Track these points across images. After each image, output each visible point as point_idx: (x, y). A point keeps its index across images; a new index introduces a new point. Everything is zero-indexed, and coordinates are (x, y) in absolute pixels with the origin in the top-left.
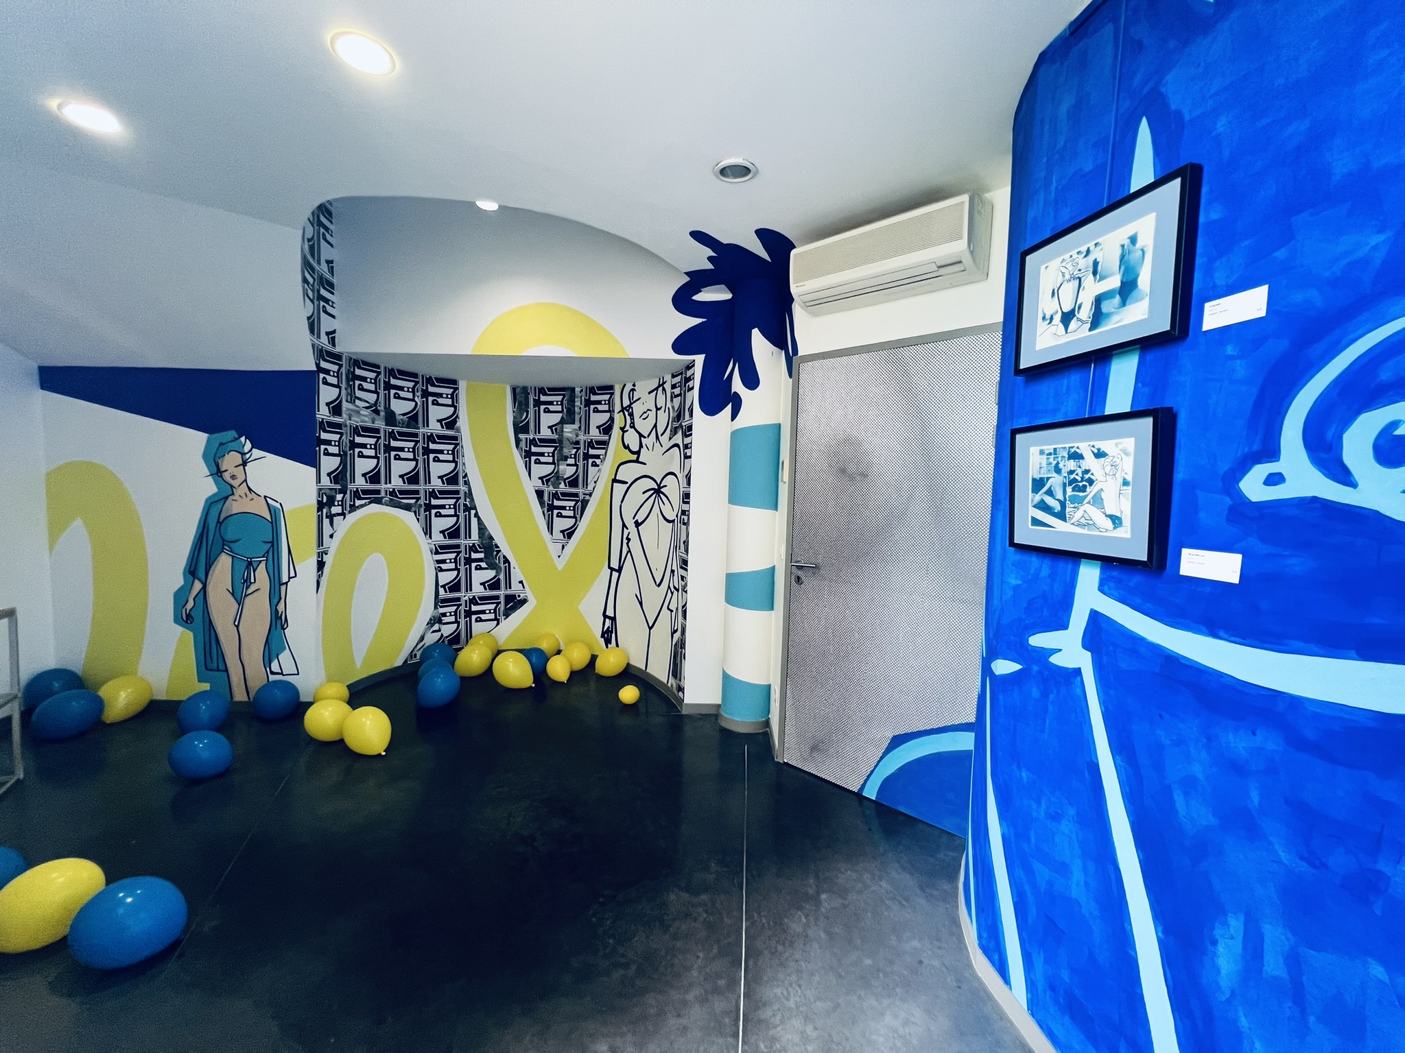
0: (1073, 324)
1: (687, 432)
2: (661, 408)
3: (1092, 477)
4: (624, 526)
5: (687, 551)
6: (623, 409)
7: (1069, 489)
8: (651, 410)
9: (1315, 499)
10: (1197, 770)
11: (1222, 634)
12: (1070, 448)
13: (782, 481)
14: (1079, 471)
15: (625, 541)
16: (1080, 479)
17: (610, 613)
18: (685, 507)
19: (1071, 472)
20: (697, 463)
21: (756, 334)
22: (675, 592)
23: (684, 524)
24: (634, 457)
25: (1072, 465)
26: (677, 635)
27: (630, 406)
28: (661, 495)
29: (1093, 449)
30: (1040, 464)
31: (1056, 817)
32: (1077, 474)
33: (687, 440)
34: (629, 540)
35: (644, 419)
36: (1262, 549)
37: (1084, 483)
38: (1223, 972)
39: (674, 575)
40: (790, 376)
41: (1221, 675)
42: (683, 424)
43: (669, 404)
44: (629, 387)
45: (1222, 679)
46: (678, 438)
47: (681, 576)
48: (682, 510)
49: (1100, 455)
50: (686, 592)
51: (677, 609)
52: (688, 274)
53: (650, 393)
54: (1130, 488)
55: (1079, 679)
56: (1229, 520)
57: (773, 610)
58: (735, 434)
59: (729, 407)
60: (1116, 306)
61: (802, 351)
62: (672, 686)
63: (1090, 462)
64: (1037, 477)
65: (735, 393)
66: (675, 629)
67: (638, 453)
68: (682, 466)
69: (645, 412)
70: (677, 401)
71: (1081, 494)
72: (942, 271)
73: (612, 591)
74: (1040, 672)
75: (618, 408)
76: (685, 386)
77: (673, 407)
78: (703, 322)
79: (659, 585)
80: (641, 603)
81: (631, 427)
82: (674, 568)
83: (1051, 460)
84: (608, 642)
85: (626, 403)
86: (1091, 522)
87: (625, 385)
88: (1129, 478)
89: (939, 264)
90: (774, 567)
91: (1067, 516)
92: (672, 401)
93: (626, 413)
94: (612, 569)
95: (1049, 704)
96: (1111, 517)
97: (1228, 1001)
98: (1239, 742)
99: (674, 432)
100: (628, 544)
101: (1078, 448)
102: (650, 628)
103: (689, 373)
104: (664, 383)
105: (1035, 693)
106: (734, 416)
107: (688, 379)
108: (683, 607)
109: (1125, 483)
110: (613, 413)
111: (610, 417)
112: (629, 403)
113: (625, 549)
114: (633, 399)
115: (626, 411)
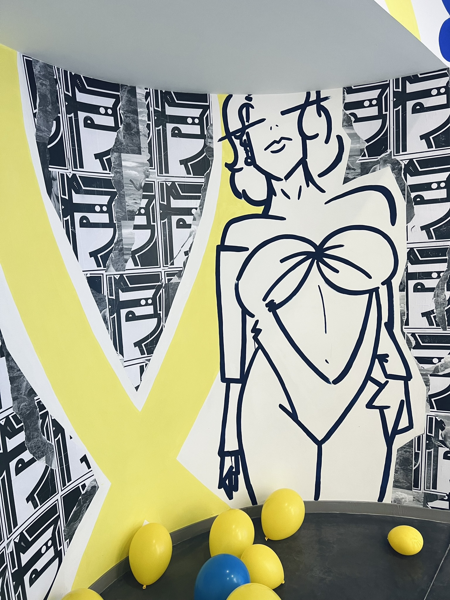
4: (245, 313)
6: (229, 135)
8: (291, 139)
15: (250, 335)
17: (231, 446)
24: (260, 210)
27: (243, 130)
34: (256, 331)
35: (272, 152)
42: (401, 158)
44: (239, 100)
67: (267, 203)
69: (278, 142)
73: (232, 413)
76: (399, 104)
80: (293, 415)
81: (247, 163)
85: (235, 125)
92: (348, 125)
93: (237, 142)
94: (228, 382)
100: (255, 339)
102: (320, 444)
104: (321, 100)
110: (209, 140)
111: (205, 145)
112: (240, 126)
113: (251, 346)
114: (248, 121)
115: (236, 138)
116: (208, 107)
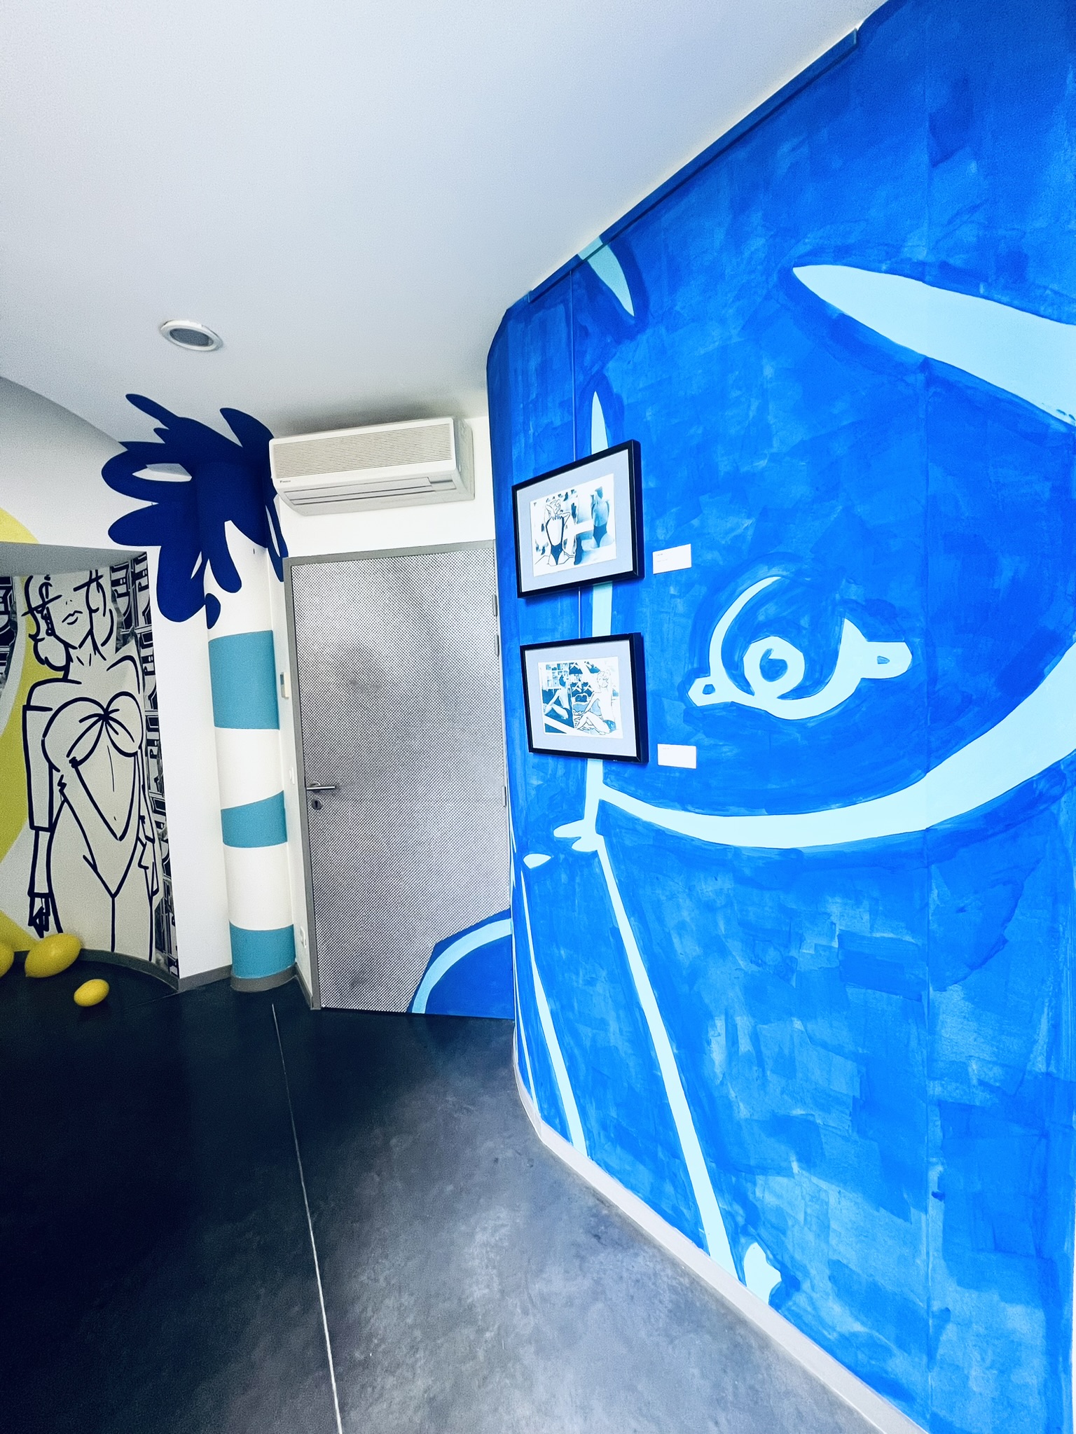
0: (562, 557)
1: (146, 640)
2: (98, 609)
3: (590, 689)
4: (52, 767)
5: (161, 789)
6: (31, 611)
7: (573, 699)
8: (81, 613)
9: (733, 704)
10: (686, 915)
11: (690, 808)
12: (570, 664)
13: (283, 696)
14: (580, 684)
15: (56, 788)
16: (581, 691)
17: (41, 887)
18: (152, 736)
19: (574, 685)
20: (163, 680)
21: (229, 526)
22: (149, 844)
23: (153, 756)
24: (60, 675)
25: (573, 678)
26: (157, 899)
27: (44, 605)
28: (111, 722)
29: (588, 665)
30: (548, 678)
31: (591, 982)
32: (578, 687)
33: (144, 652)
34: (62, 785)
35: (69, 624)
36: (707, 741)
37: (584, 694)
38: (717, 1063)
39: (143, 822)
40: (281, 578)
41: (693, 839)
42: (137, 631)
43: (110, 605)
44: (38, 581)
45: (694, 843)
46: (131, 649)
47: (156, 822)
48: (148, 740)
49: (593, 670)
50: (167, 841)
51: (154, 864)
52: (124, 444)
53: (76, 589)
54: (618, 698)
55: (597, 860)
56: (685, 721)
57: (286, 841)
58: (214, 645)
59: (202, 613)
60: (593, 546)
61: (292, 553)
62: (158, 961)
63: (586, 676)
64: (546, 689)
65: (209, 595)
66: (155, 889)
67: (66, 669)
68: (141, 685)
69: (72, 615)
70: (123, 603)
71: (583, 703)
72: (435, 487)
73: (41, 858)
74: (565, 859)
75: (21, 607)
76: (134, 583)
77: (117, 610)
78: (152, 506)
79: (122, 838)
80: (94, 867)
81: (48, 634)
82: (144, 812)
83: (556, 674)
84: (41, 928)
85: (36, 601)
86: (592, 727)
87: (31, 578)
88: (617, 691)
89: (431, 480)
90: (283, 792)
91: (574, 722)
92: (114, 600)
93: (39, 616)
94: (37, 830)
95: (577, 886)
96: (607, 722)
97: (722, 1083)
98: (709, 887)
99: (123, 641)
100: (61, 791)
101: (576, 664)
102: (113, 896)
103: (138, 568)
104: (99, 577)
105: (564, 878)
106: (211, 622)
107: (140, 575)
108: (164, 860)
109: (615, 694)
110: (13, 615)
111: (9, 620)
112: (41, 602)
113: (58, 799)
114: (47, 597)
115: (38, 612)
116: (11, 588)
